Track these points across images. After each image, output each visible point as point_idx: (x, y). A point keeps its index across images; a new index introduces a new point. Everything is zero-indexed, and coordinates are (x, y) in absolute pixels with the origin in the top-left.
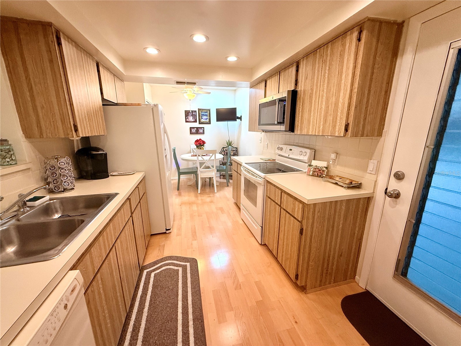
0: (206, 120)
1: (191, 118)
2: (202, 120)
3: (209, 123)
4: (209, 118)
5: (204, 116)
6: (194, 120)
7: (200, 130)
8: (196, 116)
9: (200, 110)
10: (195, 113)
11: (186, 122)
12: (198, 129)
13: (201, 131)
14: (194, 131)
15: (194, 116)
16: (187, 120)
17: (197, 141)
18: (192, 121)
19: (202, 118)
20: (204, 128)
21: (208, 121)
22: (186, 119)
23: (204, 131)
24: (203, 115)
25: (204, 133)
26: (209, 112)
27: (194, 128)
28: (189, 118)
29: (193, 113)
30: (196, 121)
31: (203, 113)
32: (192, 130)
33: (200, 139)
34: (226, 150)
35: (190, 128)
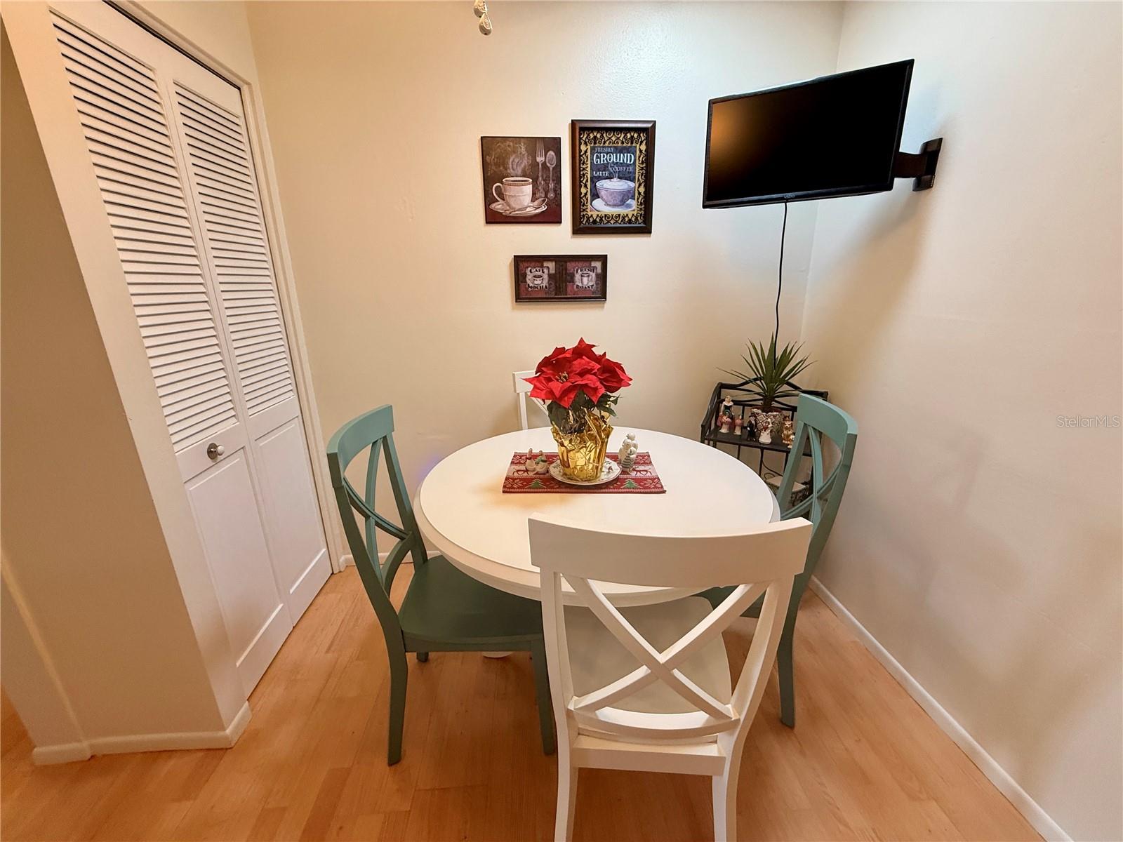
0: (622, 203)
1: (522, 196)
2: (600, 207)
3: (642, 225)
4: (642, 190)
5: (610, 178)
6: (543, 208)
7: (578, 277)
8: (558, 180)
9: (583, 129)
10: (551, 153)
11: (493, 218)
12: (570, 266)
13: (585, 280)
14: (538, 282)
15: (545, 179)
16: (498, 206)
18: (531, 211)
20: (603, 259)
22: (489, 199)
23: (603, 278)
24: (605, 167)
25: (604, 296)
26: (643, 147)
27: (539, 260)
28: (510, 191)
30: (551, 216)
31: (603, 158)
32: (529, 277)
33: (583, 350)
35: (518, 259)
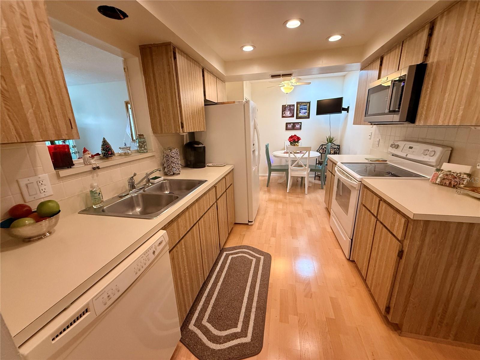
0: (305, 114)
1: (288, 113)
2: (300, 115)
3: (308, 117)
4: (308, 112)
5: (303, 110)
6: (291, 115)
7: (296, 126)
8: (294, 111)
9: (298, 103)
10: (293, 107)
11: (283, 117)
12: (295, 124)
13: (298, 126)
14: (290, 127)
15: (292, 111)
16: (284, 115)
17: (291, 137)
18: (289, 116)
19: (300, 113)
20: (301, 123)
21: (306, 115)
22: (283, 114)
23: (301, 126)
24: (302, 108)
25: (301, 129)
26: (308, 105)
27: (290, 123)
28: (286, 113)
29: (291, 108)
30: (293, 116)
31: (302, 107)
32: (288, 126)
33: (295, 136)
34: (325, 148)
35: (286, 123)
